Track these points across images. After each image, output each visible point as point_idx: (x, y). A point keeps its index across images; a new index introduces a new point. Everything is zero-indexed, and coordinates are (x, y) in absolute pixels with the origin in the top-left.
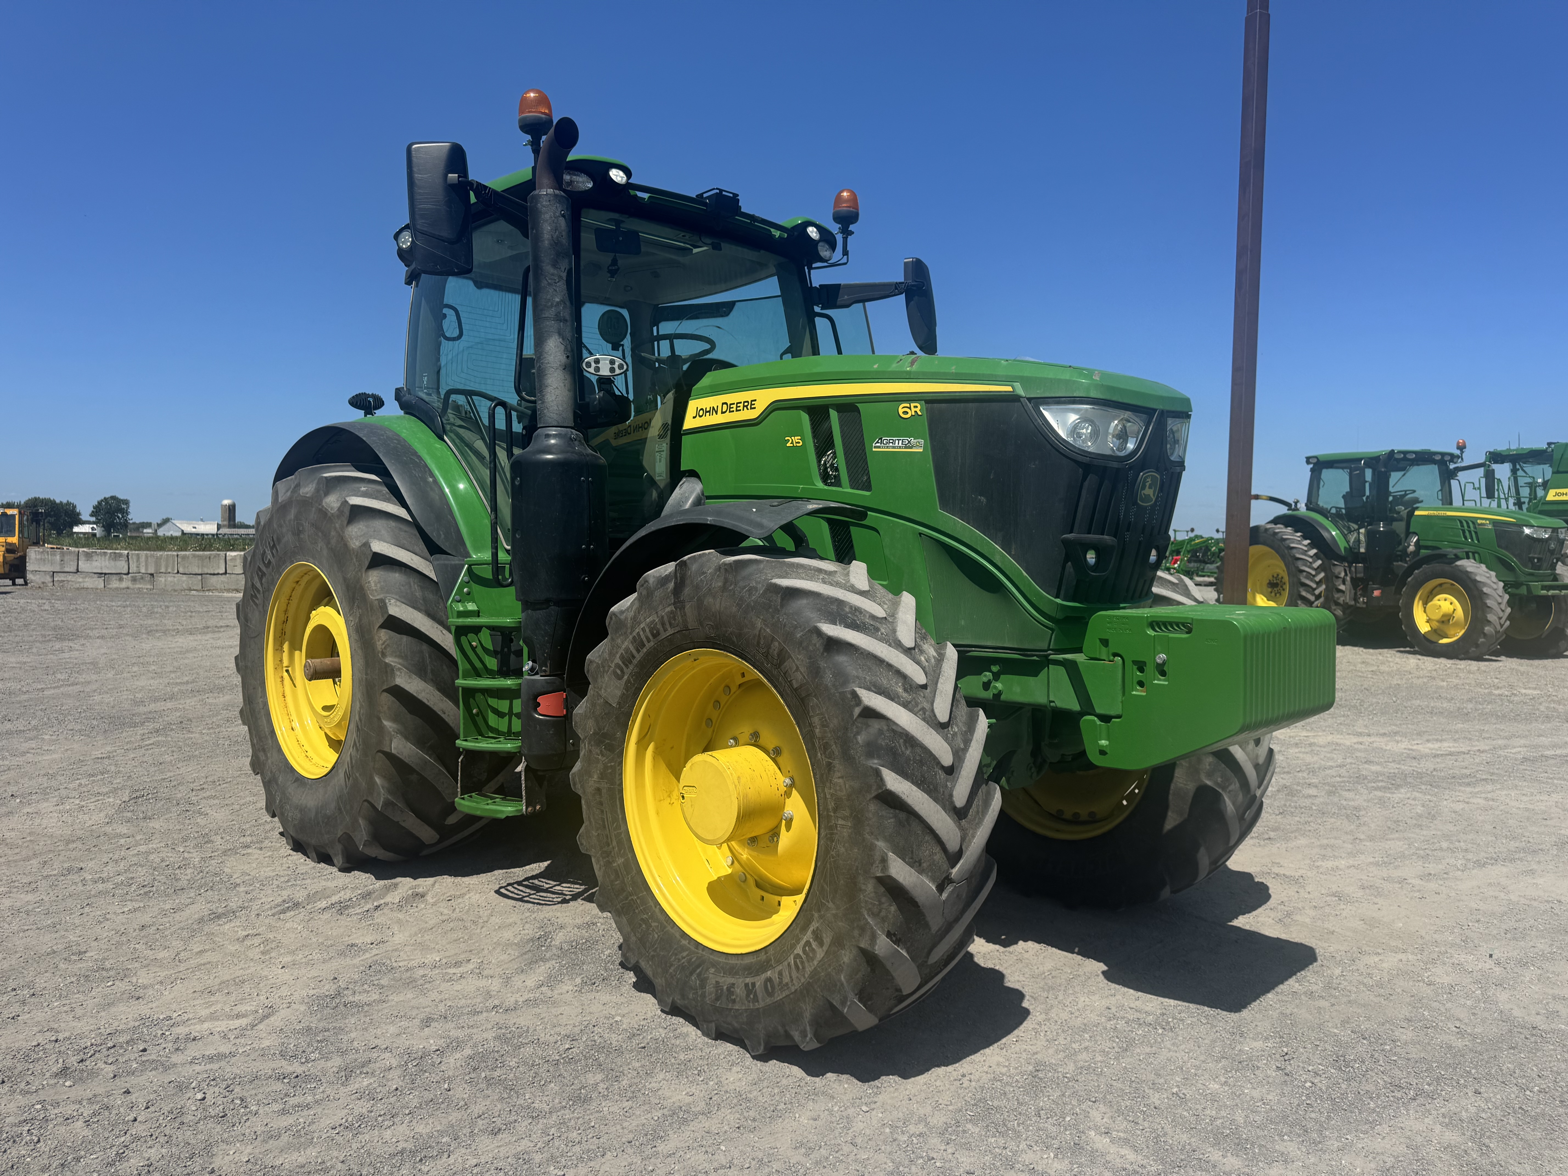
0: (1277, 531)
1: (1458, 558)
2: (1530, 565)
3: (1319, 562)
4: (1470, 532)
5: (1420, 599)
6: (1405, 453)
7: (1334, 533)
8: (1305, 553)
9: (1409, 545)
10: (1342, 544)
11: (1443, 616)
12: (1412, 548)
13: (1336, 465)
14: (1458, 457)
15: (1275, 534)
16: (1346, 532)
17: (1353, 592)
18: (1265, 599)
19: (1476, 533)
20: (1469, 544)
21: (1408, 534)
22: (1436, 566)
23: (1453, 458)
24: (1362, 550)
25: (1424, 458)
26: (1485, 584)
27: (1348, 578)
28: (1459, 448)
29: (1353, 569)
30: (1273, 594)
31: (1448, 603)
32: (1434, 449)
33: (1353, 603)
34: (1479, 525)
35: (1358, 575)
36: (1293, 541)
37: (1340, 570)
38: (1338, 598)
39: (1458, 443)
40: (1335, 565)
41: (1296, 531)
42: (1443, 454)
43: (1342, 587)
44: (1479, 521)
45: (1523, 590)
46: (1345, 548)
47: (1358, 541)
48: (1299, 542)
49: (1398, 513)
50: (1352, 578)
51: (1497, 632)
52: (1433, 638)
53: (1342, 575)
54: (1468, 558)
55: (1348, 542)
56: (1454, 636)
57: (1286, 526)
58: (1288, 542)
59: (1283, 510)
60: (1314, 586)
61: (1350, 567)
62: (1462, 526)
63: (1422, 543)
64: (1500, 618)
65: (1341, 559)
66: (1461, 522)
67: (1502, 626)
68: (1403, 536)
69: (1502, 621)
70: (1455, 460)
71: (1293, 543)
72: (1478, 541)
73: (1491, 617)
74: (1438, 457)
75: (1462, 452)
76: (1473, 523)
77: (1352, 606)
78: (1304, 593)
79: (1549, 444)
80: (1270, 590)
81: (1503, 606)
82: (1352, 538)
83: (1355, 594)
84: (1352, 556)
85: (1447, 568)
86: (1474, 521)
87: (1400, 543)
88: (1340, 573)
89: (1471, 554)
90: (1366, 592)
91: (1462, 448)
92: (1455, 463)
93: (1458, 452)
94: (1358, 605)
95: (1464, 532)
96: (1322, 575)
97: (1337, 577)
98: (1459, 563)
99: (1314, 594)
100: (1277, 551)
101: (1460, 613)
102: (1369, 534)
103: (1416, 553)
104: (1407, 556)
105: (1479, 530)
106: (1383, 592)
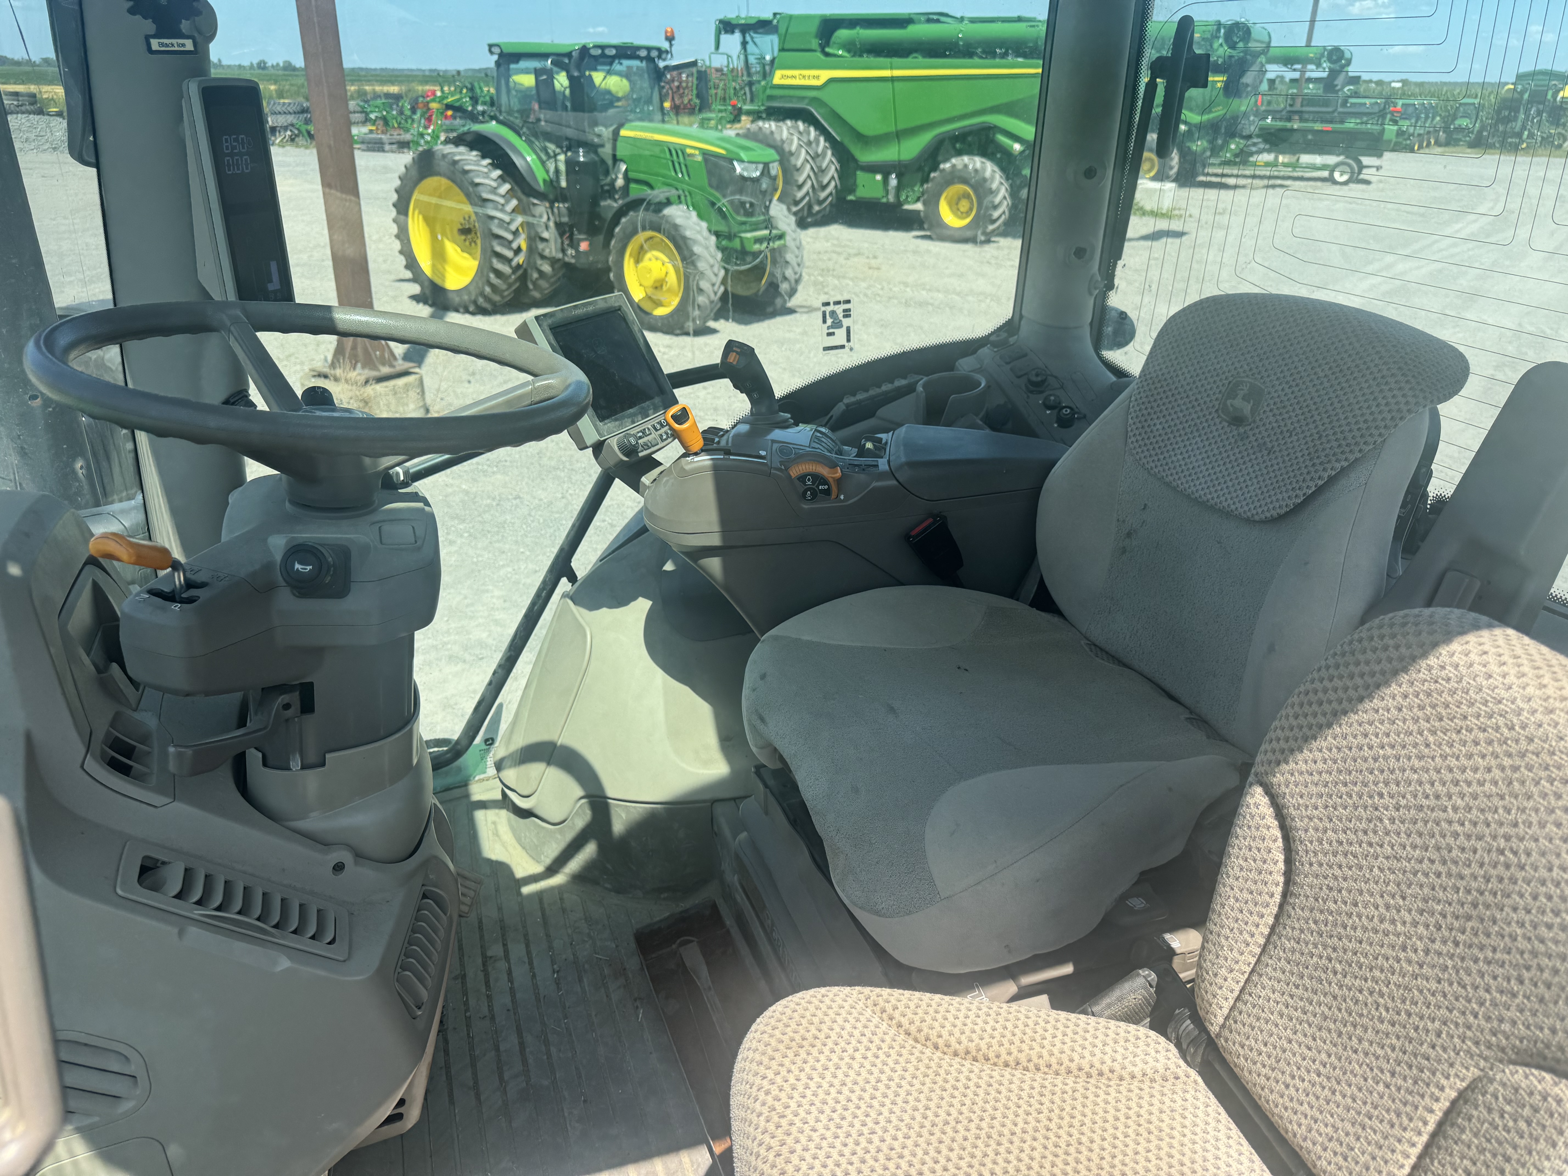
0: (457, 158)
1: (668, 203)
2: (742, 211)
3: (514, 203)
4: (680, 165)
5: (631, 255)
6: (603, 47)
7: (529, 159)
8: (494, 191)
9: (617, 177)
10: (541, 175)
11: (655, 281)
12: (620, 182)
14: (667, 52)
15: (455, 161)
16: (543, 158)
17: (559, 241)
18: (459, 250)
19: (686, 167)
20: (680, 183)
21: (616, 160)
23: (661, 52)
25: (626, 52)
26: (695, 241)
27: (552, 223)
28: (667, 39)
29: (556, 210)
30: (467, 243)
31: (659, 263)
32: (638, 42)
33: (560, 255)
34: (689, 155)
35: (562, 220)
36: (478, 173)
37: (541, 209)
38: (543, 250)
39: (666, 32)
40: (534, 204)
41: (484, 157)
42: (649, 49)
43: (546, 235)
44: (689, 151)
45: (736, 244)
46: (544, 181)
47: (557, 171)
48: (486, 176)
49: (599, 136)
50: (555, 224)
51: (712, 302)
52: (646, 306)
53: (545, 217)
55: (547, 172)
56: (669, 304)
57: (472, 148)
58: (471, 175)
60: (510, 237)
61: (552, 207)
62: (673, 155)
63: (632, 175)
64: (713, 285)
65: (542, 196)
66: (670, 151)
67: (715, 293)
68: (610, 162)
69: (716, 288)
70: (664, 56)
71: (478, 176)
72: (688, 177)
73: (704, 285)
74: (643, 53)
75: (671, 45)
76: (683, 152)
77: (559, 260)
78: (498, 249)
79: (775, 14)
80: (463, 237)
81: (716, 269)
82: (551, 166)
83: (562, 243)
84: (553, 192)
85: (656, 216)
86: (683, 149)
87: (607, 173)
88: (541, 216)
89: (682, 198)
90: (574, 244)
91: (670, 39)
92: (664, 60)
93: (665, 45)
94: (566, 259)
95: (673, 162)
97: (539, 222)
98: (668, 211)
99: (510, 248)
100: (461, 187)
101: (672, 279)
102: (568, 162)
103: (626, 189)
104: (616, 192)
105: (688, 163)
106: (590, 245)
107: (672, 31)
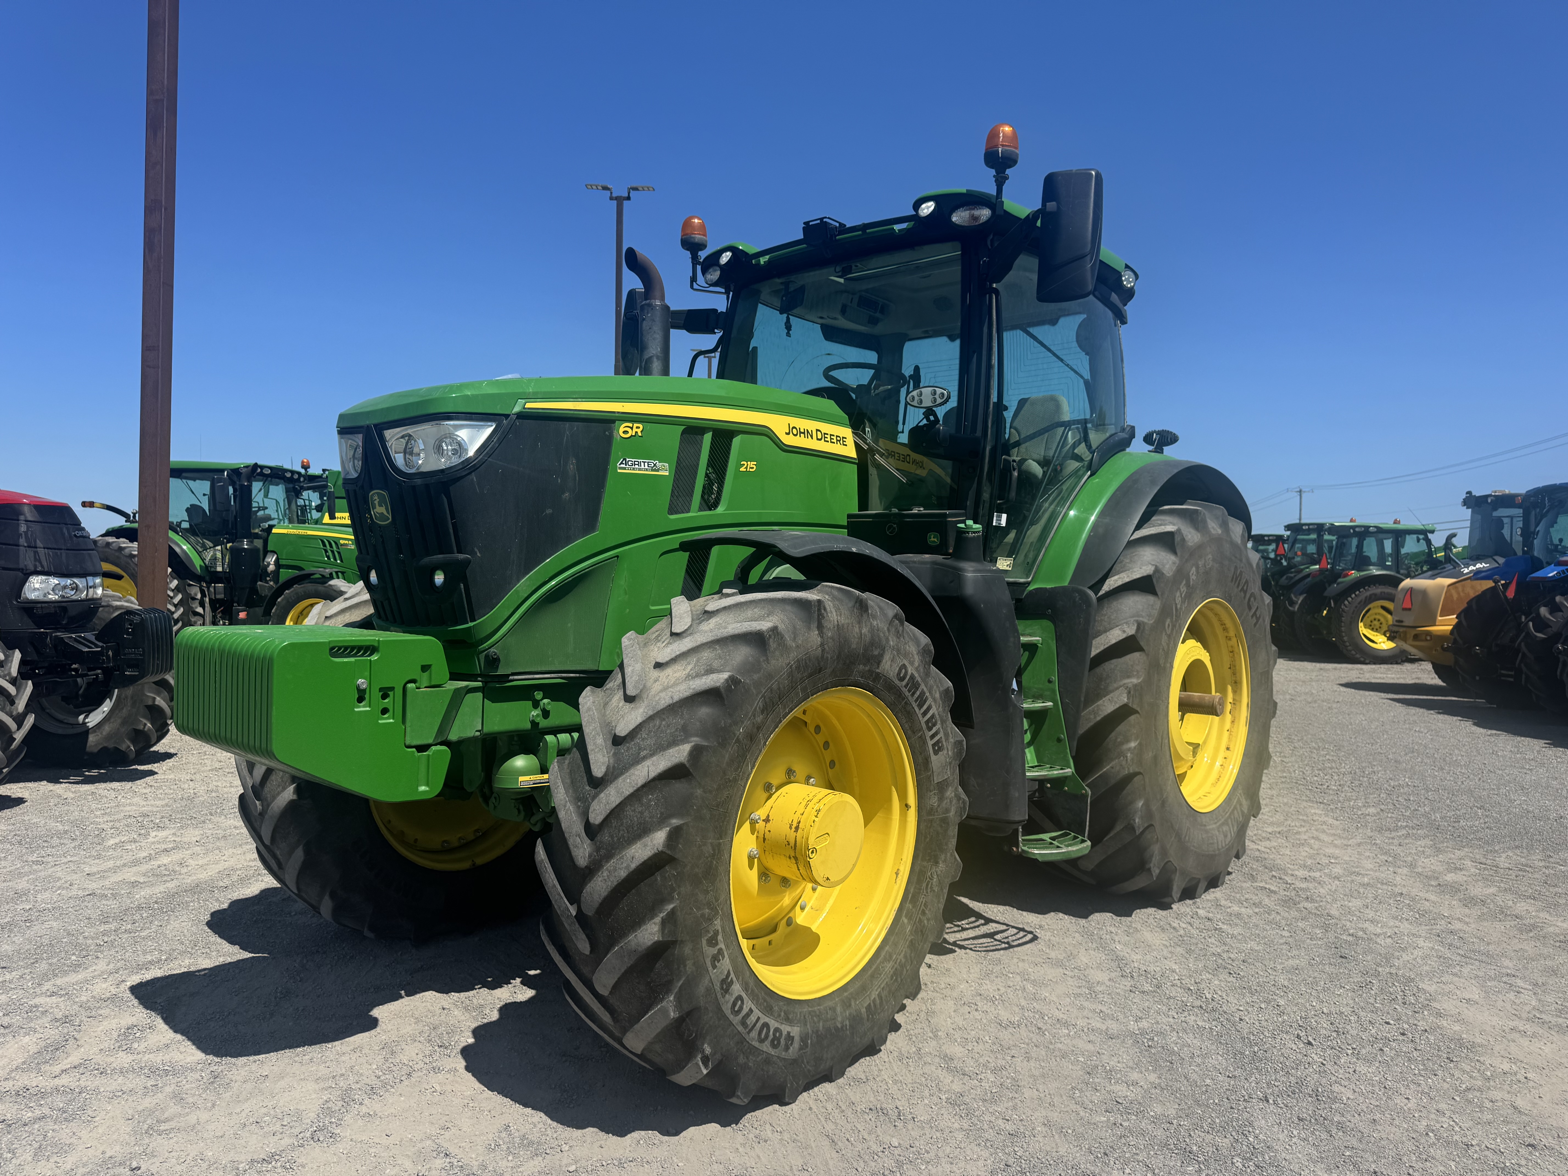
0: (115, 544)
1: (331, 577)
3: (176, 582)
4: (333, 552)
5: (291, 620)
7: (185, 547)
9: (268, 565)
10: (197, 562)
12: (272, 568)
13: (184, 474)
15: (121, 549)
16: (200, 550)
17: (213, 614)
19: (339, 553)
20: (338, 565)
21: (266, 552)
22: (309, 587)
23: (300, 476)
24: (219, 569)
25: (276, 475)
27: (207, 600)
28: (303, 467)
29: (212, 589)
34: (342, 545)
35: (218, 597)
37: (197, 591)
38: (195, 622)
39: (303, 462)
40: (190, 585)
42: (291, 472)
43: (200, 610)
44: (342, 542)
46: (201, 566)
47: (214, 559)
50: (210, 599)
53: (199, 596)
54: (338, 578)
55: (203, 560)
59: (119, 522)
60: (172, 609)
61: (207, 588)
62: (324, 545)
63: (282, 562)
65: (198, 579)
66: (323, 542)
68: (261, 554)
72: (342, 561)
74: (288, 475)
76: (336, 543)
82: (209, 555)
83: (216, 616)
84: (209, 576)
85: (320, 588)
86: (336, 541)
87: (258, 562)
88: (196, 595)
89: (340, 574)
90: (229, 614)
91: (306, 467)
93: (303, 471)
95: (326, 551)
96: (180, 596)
97: (194, 599)
98: (332, 582)
102: (226, 552)
103: (276, 573)
104: (268, 575)
105: (341, 551)
106: (247, 615)
107: (308, 462)
